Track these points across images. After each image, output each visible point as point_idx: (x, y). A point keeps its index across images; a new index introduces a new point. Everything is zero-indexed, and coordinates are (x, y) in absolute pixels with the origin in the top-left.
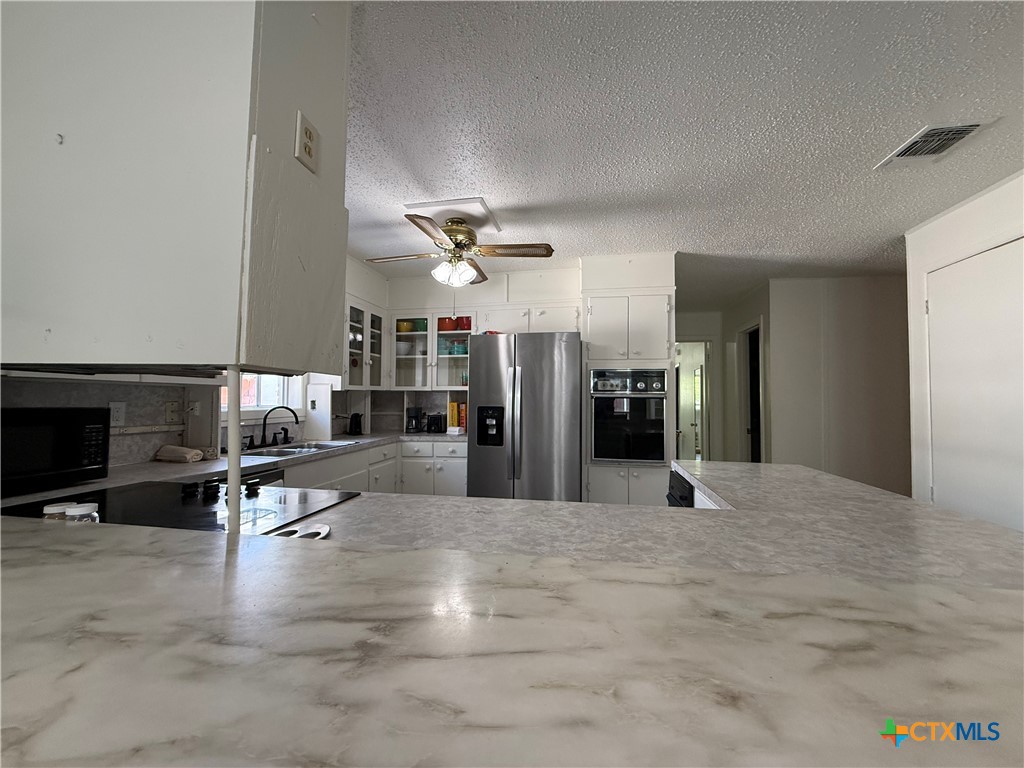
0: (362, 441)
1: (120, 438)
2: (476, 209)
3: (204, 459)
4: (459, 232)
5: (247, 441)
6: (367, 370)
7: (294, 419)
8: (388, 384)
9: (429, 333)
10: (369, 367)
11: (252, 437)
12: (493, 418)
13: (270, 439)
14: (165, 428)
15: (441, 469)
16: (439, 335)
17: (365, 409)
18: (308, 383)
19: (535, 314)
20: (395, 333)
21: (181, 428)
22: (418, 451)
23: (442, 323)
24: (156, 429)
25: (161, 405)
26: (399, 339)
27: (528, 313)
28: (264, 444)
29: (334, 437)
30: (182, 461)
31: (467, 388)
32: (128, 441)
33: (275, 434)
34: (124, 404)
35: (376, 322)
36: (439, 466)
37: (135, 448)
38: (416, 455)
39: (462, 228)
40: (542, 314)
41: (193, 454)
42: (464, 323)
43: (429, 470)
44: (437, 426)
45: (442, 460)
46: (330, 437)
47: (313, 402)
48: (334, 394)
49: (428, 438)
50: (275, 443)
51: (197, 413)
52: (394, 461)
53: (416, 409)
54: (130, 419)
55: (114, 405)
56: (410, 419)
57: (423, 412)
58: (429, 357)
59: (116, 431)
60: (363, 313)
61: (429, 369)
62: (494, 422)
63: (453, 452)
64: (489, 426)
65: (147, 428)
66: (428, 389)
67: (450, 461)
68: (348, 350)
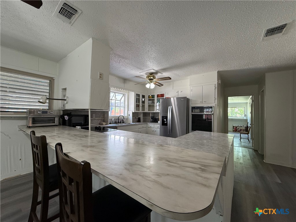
2: (153, 71)
3: (106, 124)
4: (151, 77)
5: (115, 122)
6: (141, 108)
8: (146, 111)
9: (155, 98)
10: (141, 107)
12: (165, 119)
13: (120, 122)
14: (101, 119)
15: (155, 131)
16: (157, 99)
17: (141, 116)
18: (129, 111)
19: (180, 92)
20: (148, 99)
21: (104, 119)
22: (151, 126)
23: (158, 96)
24: (99, 119)
26: (149, 100)
27: (178, 92)
28: (118, 123)
29: (133, 122)
30: (103, 124)
31: (160, 112)
32: (96, 120)
34: (95, 114)
35: (143, 97)
36: (155, 130)
37: (97, 122)
38: (150, 127)
39: (151, 76)
40: (181, 92)
41: (104, 123)
42: (162, 95)
43: (153, 131)
44: (155, 120)
46: (132, 122)
47: (129, 115)
48: (133, 113)
49: (153, 123)
50: (121, 123)
51: (106, 116)
52: (146, 128)
53: (153, 117)
54: (96, 117)
55: (93, 114)
56: (151, 119)
57: (155, 117)
58: (155, 104)
59: (94, 119)
60: (139, 95)
61: (155, 107)
62: (166, 120)
63: (158, 127)
64: (165, 121)
65: (98, 119)
66: (155, 112)
67: (158, 129)
68: (136, 103)
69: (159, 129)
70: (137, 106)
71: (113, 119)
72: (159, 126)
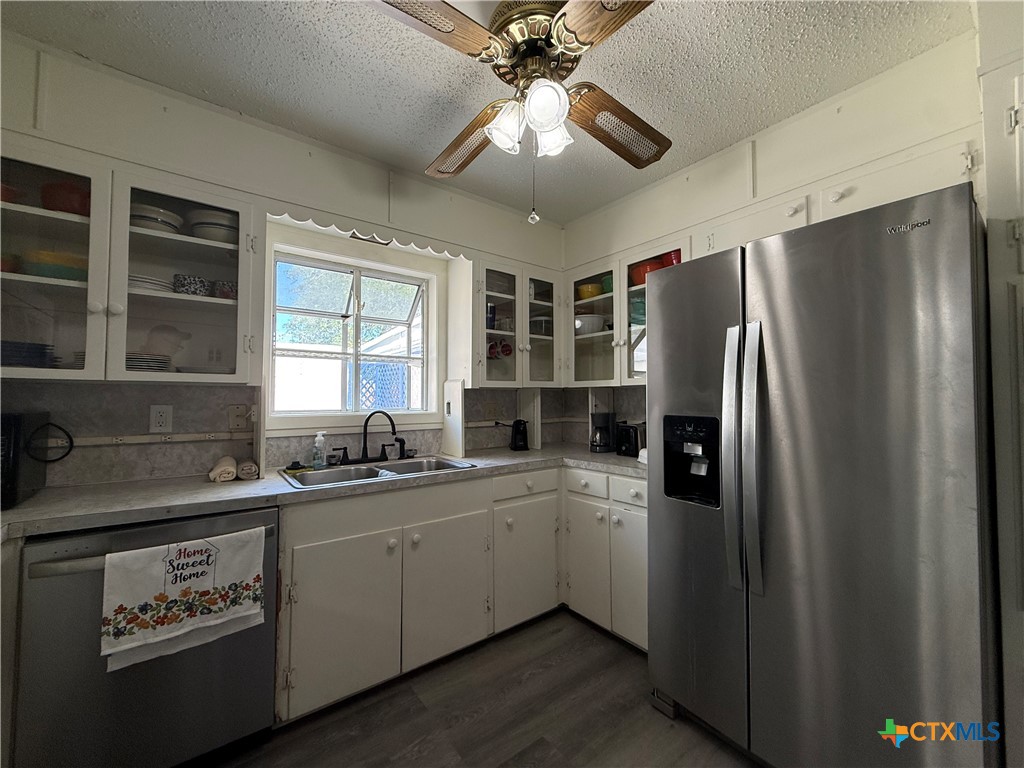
0: (530, 460)
1: (168, 446)
3: (237, 479)
5: (341, 453)
6: (522, 361)
7: (391, 430)
8: (564, 376)
9: (616, 294)
10: (527, 356)
11: (345, 449)
12: (695, 441)
13: (374, 452)
14: (226, 436)
15: (619, 522)
16: (629, 295)
17: (534, 414)
18: (446, 380)
20: (572, 304)
22: (586, 485)
23: (635, 273)
24: (212, 436)
25: (222, 409)
28: (365, 459)
29: (468, 454)
32: (178, 450)
33: (383, 446)
34: (171, 407)
35: (543, 290)
36: (615, 517)
37: (187, 458)
38: (584, 491)
41: (220, 472)
42: (668, 264)
43: (602, 519)
44: (620, 441)
45: (620, 508)
46: (462, 454)
47: (448, 404)
48: (467, 393)
49: (599, 466)
50: (382, 458)
51: (256, 419)
52: (554, 496)
53: (606, 416)
54: (180, 425)
55: (155, 409)
56: (596, 429)
57: (619, 419)
58: (616, 331)
59: (158, 439)
60: (511, 279)
61: (617, 351)
62: (699, 451)
63: (637, 496)
64: (691, 459)
65: (201, 437)
66: (614, 383)
67: (634, 512)
68: (484, 331)
69: (644, 514)
70: (498, 350)
71: (320, 438)
72: (642, 486)
